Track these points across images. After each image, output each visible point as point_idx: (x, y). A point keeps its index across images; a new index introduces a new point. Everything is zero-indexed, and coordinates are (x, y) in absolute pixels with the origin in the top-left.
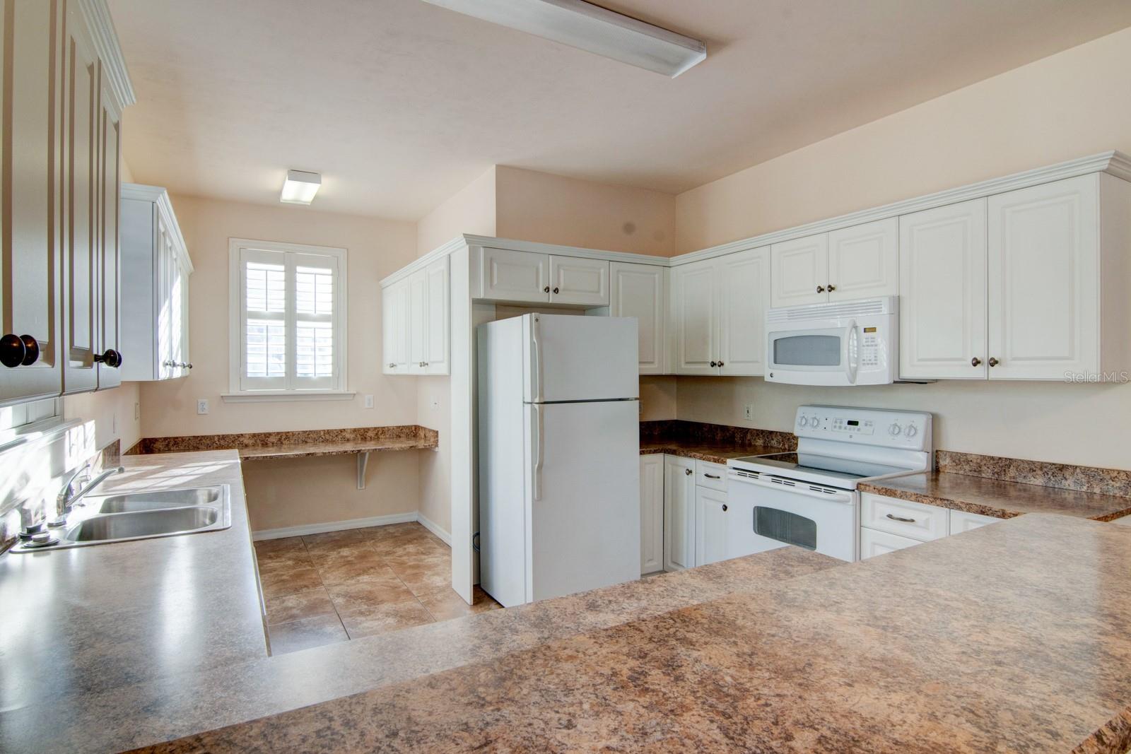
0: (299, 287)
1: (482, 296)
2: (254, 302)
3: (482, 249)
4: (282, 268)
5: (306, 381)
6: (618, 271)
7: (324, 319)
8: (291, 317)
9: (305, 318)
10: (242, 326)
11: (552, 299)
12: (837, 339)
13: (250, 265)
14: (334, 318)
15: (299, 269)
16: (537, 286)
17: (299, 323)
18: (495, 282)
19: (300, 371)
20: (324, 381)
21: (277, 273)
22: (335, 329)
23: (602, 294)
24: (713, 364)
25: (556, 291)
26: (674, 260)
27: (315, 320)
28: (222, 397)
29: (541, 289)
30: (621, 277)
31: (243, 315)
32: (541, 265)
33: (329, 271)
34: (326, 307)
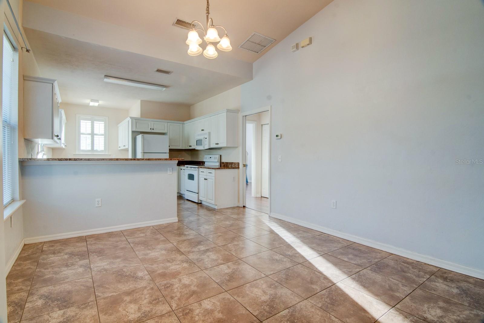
0: (95, 127)
1: (134, 130)
2: (83, 130)
3: (134, 120)
4: (90, 122)
5: (97, 151)
6: (170, 125)
7: (102, 135)
8: (93, 134)
9: (96, 135)
10: (79, 137)
11: (152, 131)
12: (202, 140)
13: (82, 121)
14: (105, 135)
15: (95, 122)
16: (148, 128)
17: (95, 136)
18: (138, 127)
19: (95, 149)
20: (102, 151)
21: (89, 123)
22: (105, 138)
23: (166, 130)
24: (190, 146)
25: (153, 129)
26: (185, 122)
27: (99, 135)
28: (74, 154)
29: (149, 129)
30: (171, 126)
31: (80, 134)
32: (149, 123)
33: (103, 123)
34: (102, 132)
